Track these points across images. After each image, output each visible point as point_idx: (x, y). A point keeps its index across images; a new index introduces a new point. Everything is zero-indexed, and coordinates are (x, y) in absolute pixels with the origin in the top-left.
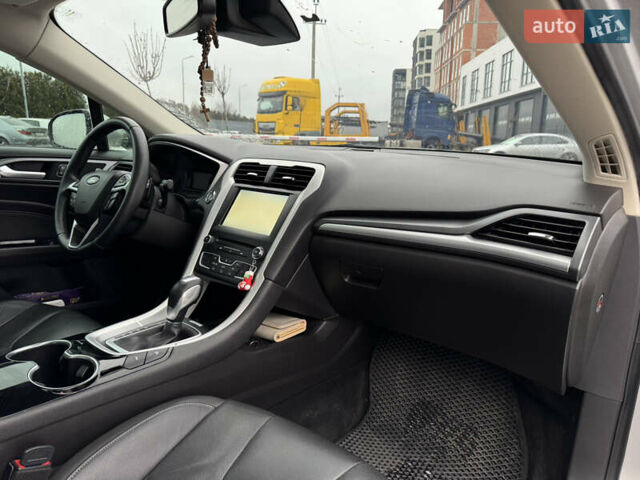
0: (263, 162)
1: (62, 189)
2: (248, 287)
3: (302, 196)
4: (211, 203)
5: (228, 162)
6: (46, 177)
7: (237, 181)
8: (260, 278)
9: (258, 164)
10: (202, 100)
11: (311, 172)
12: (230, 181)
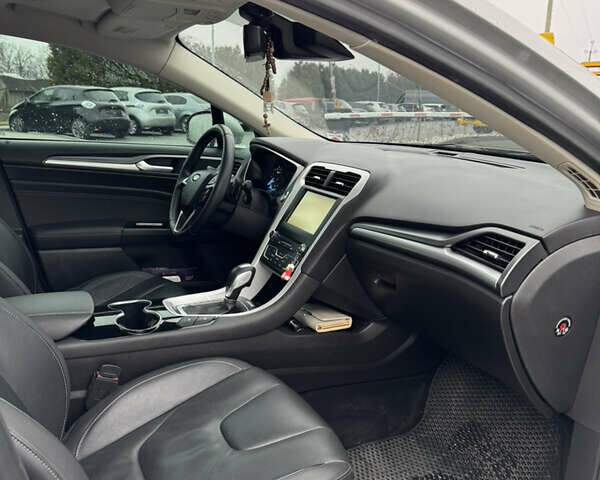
0: (327, 166)
1: (178, 183)
2: (287, 278)
3: (346, 200)
4: (283, 201)
5: (304, 164)
6: (173, 171)
7: (306, 183)
8: (299, 271)
9: (323, 168)
10: (265, 116)
11: (357, 177)
12: (302, 182)
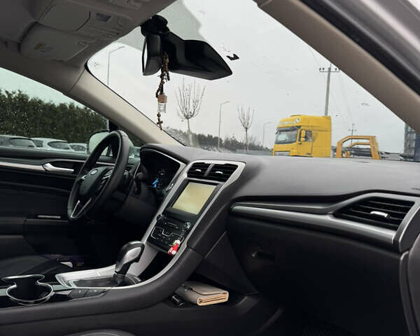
0: (206, 162)
1: (78, 179)
2: (174, 252)
3: (225, 185)
4: (168, 191)
5: (186, 162)
6: (73, 173)
7: (188, 176)
8: (185, 246)
9: (203, 163)
10: (159, 115)
11: (235, 167)
12: (185, 176)
